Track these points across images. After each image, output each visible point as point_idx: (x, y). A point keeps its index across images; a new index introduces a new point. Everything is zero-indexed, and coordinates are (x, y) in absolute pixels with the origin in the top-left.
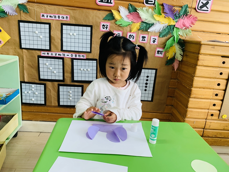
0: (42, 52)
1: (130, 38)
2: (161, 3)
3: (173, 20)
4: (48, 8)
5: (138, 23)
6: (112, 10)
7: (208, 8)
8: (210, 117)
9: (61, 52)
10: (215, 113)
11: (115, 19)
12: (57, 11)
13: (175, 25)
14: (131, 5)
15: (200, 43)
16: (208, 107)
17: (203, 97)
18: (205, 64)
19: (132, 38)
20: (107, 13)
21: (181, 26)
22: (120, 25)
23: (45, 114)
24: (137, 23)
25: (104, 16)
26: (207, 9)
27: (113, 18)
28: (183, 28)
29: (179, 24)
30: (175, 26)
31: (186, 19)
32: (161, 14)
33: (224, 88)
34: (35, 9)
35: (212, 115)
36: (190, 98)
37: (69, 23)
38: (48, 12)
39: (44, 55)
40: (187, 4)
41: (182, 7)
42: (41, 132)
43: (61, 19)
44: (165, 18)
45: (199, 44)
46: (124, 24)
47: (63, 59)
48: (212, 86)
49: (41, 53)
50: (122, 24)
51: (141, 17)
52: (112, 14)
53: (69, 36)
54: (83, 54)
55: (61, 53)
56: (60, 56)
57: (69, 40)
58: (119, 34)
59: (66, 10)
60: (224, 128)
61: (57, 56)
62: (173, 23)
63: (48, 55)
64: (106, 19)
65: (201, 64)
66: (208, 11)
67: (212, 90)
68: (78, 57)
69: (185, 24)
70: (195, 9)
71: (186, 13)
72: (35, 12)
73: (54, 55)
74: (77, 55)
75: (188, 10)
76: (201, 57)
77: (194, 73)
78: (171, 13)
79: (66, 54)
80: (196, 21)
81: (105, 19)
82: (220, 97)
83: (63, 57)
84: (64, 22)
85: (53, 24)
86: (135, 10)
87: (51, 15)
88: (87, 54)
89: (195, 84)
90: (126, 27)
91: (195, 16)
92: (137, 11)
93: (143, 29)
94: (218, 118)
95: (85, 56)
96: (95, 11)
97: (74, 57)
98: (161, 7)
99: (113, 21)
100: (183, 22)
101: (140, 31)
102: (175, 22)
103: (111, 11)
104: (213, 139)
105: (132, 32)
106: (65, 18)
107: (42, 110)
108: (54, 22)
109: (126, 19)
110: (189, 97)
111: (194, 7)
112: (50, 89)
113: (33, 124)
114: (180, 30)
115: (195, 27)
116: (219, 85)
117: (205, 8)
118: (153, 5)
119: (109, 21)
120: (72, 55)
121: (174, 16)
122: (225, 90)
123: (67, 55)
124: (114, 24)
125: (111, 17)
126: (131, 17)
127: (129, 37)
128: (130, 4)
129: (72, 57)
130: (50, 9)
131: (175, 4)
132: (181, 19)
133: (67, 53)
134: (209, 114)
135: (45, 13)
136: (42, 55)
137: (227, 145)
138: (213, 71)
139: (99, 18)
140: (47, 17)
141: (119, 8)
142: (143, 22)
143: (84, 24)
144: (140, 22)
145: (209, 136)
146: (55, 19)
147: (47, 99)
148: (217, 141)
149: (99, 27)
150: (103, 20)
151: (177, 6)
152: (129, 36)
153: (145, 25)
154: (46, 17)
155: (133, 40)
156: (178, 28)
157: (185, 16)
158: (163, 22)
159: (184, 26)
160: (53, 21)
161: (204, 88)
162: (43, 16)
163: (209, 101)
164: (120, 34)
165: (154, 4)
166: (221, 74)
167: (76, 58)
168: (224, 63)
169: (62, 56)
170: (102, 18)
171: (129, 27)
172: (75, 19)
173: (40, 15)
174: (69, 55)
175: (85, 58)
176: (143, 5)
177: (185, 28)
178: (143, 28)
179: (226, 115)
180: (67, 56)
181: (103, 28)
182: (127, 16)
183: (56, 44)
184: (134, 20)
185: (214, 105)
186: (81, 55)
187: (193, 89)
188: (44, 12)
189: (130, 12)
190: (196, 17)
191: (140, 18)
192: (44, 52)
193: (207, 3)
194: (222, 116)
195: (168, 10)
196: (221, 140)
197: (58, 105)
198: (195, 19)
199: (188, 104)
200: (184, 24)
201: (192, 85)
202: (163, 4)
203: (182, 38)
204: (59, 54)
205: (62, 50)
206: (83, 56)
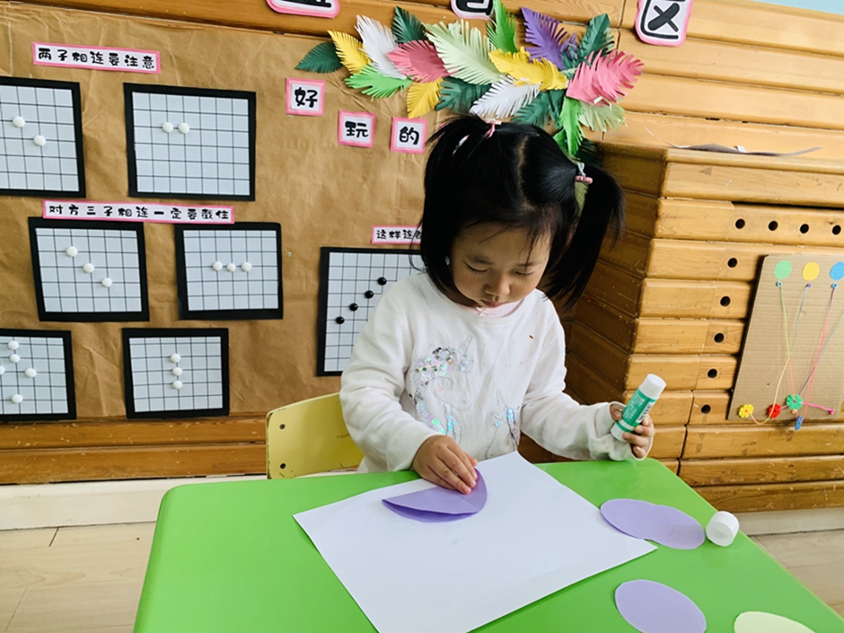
0: (48, 204)
1: (403, 139)
2: (515, 7)
3: (559, 70)
4: (64, 23)
5: (431, 83)
6: (331, 33)
7: (676, 30)
8: (699, 417)
9: (130, 199)
10: (716, 400)
11: (342, 65)
12: (103, 36)
13: (565, 90)
14: (404, 15)
15: (662, 156)
16: (692, 384)
17: (675, 349)
18: (680, 233)
19: (412, 138)
20: (313, 43)
21: (585, 93)
22: (364, 92)
23: (74, 452)
24: (429, 81)
25: (302, 55)
26: (674, 33)
27: (337, 64)
28: (596, 101)
29: (581, 86)
30: (568, 94)
31: (602, 67)
32: (514, 50)
33: (742, 312)
34: (10, 25)
35: (706, 409)
36: (632, 353)
37: (157, 82)
38: (67, 41)
39: (56, 215)
40: (604, 12)
41: (587, 23)
42: (58, 528)
43: (122, 65)
44: (530, 66)
45: (657, 161)
46: (379, 87)
47: (138, 227)
48: (705, 308)
49: (43, 206)
50: (371, 87)
51: (443, 60)
52: (331, 47)
53: (159, 137)
54: (219, 205)
55: (132, 206)
56: (124, 218)
57: (161, 152)
58: (360, 124)
59: (145, 30)
60: (746, 450)
61: (115, 216)
62: (557, 83)
63: (73, 216)
64: (307, 66)
65: (666, 232)
66: (676, 37)
67: (705, 323)
68: (199, 219)
69: (601, 87)
70: (633, 31)
71: (602, 47)
72: (7, 36)
73: (100, 214)
74: (199, 210)
75: (611, 33)
76: (666, 206)
77: (645, 263)
78: (550, 44)
79: (152, 207)
80: (638, 73)
81: (303, 68)
82: (728, 345)
83: (140, 219)
84: (135, 80)
85: (92, 88)
86: (420, 34)
87: (80, 51)
88: (238, 205)
89: (648, 303)
90: (386, 100)
91: (632, 56)
92: (428, 35)
93: (450, 106)
94: (727, 418)
95: (229, 215)
96: (266, 37)
97: (184, 218)
98: (515, 22)
99: (337, 75)
100: (593, 80)
101: (439, 112)
102: (565, 77)
103: (329, 36)
104: (710, 492)
105: (411, 116)
106: (140, 62)
107: (59, 440)
108: (93, 78)
109: (385, 68)
110: (630, 352)
111: (629, 22)
112: (91, 353)
113: (23, 497)
114: (584, 107)
115: (633, 96)
116: (725, 301)
117: (665, 29)
118: (484, 14)
119: (321, 75)
120: (176, 210)
121: (560, 57)
122: (746, 320)
123: (156, 213)
124: (342, 87)
125: (329, 58)
126: (406, 60)
127: (401, 137)
128: (399, 9)
129: (176, 220)
130: (72, 26)
131: (563, 12)
132: (588, 67)
133: (156, 203)
134: (695, 405)
135: (53, 43)
136: (49, 215)
137: (754, 507)
138: (708, 253)
139: (280, 63)
140: (63, 57)
141: (358, 23)
142: (449, 78)
143: (222, 85)
144: (440, 80)
145: (696, 482)
146: (95, 64)
147: (78, 393)
148: (724, 498)
149: (280, 97)
150: (298, 72)
151: (570, 20)
152: (399, 133)
153: (457, 89)
154: (56, 59)
155: (415, 146)
156: (577, 101)
157: (601, 56)
158: (522, 79)
159: (598, 92)
160: (90, 76)
161: (677, 317)
162: (44, 52)
163: (696, 359)
164: (364, 125)
165: (488, 11)
166: (732, 263)
167: (193, 221)
168: (740, 224)
169: (134, 217)
170: (291, 64)
171: (400, 96)
172: (183, 66)
173: (33, 52)
174: (162, 213)
175: (229, 221)
176: (449, 13)
177: (602, 100)
178: (451, 101)
179: (750, 405)
180: (158, 215)
181: (300, 103)
182: (390, 56)
183: (107, 169)
184: (416, 71)
185: (712, 373)
186: (214, 210)
187: (641, 322)
188: (47, 38)
189: (399, 42)
190: (638, 61)
191: (440, 62)
192: (56, 204)
193: (674, 10)
194: (739, 409)
195: (539, 35)
196: (735, 493)
197: (125, 414)
198: (635, 68)
199: (625, 376)
200: (596, 86)
201: (636, 309)
202: (521, 11)
203: (592, 137)
204: (121, 211)
205: (133, 192)
206: (221, 215)
